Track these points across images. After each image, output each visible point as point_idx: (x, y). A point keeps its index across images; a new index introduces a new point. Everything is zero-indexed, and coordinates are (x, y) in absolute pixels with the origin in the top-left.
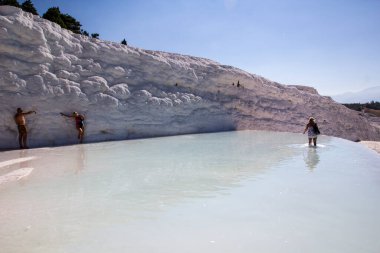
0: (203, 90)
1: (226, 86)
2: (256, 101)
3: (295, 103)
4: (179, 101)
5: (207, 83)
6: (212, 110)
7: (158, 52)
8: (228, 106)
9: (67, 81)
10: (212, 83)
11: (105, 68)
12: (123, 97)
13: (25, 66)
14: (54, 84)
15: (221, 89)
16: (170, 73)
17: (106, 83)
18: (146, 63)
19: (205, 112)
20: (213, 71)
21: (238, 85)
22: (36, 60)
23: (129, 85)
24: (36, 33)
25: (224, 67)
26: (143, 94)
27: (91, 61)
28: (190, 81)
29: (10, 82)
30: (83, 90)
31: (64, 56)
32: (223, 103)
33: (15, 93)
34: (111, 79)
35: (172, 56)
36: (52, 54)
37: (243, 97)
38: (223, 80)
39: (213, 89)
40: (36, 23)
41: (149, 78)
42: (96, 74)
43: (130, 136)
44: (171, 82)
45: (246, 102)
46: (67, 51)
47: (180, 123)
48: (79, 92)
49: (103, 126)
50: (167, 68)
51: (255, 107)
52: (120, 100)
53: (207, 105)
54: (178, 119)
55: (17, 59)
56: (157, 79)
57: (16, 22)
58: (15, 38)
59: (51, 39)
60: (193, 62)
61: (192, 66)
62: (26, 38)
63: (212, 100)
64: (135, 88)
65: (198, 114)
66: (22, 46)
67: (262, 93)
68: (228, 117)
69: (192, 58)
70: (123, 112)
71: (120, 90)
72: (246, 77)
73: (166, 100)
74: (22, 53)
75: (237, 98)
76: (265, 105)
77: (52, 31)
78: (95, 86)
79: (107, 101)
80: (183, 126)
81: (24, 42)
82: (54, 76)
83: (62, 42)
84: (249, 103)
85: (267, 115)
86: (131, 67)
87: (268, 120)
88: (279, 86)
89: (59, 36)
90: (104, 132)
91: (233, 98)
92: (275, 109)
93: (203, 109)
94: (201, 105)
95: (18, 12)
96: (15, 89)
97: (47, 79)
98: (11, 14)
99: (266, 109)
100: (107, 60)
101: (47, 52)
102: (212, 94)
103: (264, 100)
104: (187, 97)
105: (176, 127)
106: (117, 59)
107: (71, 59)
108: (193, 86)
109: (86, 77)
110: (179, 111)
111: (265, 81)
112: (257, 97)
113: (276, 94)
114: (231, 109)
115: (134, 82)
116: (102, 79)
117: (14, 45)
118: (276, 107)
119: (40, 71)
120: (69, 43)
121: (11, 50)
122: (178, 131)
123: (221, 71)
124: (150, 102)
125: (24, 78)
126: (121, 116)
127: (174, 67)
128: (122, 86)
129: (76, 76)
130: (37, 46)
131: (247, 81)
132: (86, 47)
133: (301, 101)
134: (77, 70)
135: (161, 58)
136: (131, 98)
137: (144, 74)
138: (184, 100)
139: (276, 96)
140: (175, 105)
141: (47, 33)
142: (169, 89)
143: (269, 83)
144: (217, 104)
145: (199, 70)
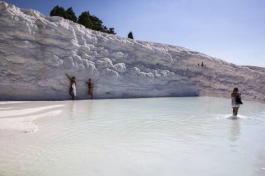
0: (175, 68)
1: (193, 65)
2: (215, 76)
3: (247, 78)
4: (158, 75)
5: (180, 63)
6: (182, 82)
7: (147, 42)
8: (194, 79)
9: (87, 60)
10: (183, 63)
11: (111, 53)
12: (122, 71)
13: (63, 52)
14: (79, 62)
15: (189, 68)
16: (154, 56)
17: (111, 62)
18: (138, 50)
19: (176, 83)
20: (185, 55)
21: (202, 65)
22: (70, 48)
23: (126, 64)
24: (70, 31)
25: (192, 52)
26: (134, 70)
27: (102, 48)
28: (167, 61)
29: (54, 61)
30: (96, 66)
31: (86, 45)
32: (190, 77)
33: (56, 67)
34: (114, 60)
35: (156, 45)
36: (79, 44)
37: (205, 74)
38: (191, 61)
39: (184, 68)
40: (71, 26)
41: (139, 60)
42: (106, 57)
43: (125, 96)
44: (154, 63)
45: (207, 77)
46: (89, 42)
47: (159, 89)
48: (94, 67)
49: (108, 89)
50: (152, 53)
51: (213, 81)
52: (119, 73)
53: (178, 78)
54: (157, 87)
55: (59, 48)
56: (145, 60)
57: (59, 25)
58: (58, 35)
59: (79, 35)
60: (171, 49)
61: (169, 52)
62: (65, 35)
63: (182, 75)
64: (130, 66)
65: (172, 84)
66: (62, 40)
67: (220, 71)
68: (193, 87)
69: (170, 46)
70: (121, 81)
71: (119, 67)
72: (209, 60)
73: (150, 74)
74: (62, 44)
75: (201, 74)
76: (221, 79)
77: (79, 30)
78: (104, 64)
79: (111, 74)
80: (160, 92)
81: (63, 37)
82: (79, 57)
83: (85, 37)
84: (210, 78)
85: (223, 86)
86: (128, 52)
87: (224, 90)
88: (234, 66)
89: (84, 33)
90: (108, 93)
91: (197, 74)
92: (230, 83)
93: (176, 81)
94: (174, 78)
95: (61, 20)
96: (57, 65)
97: (75, 59)
98: (57, 21)
99: (222, 82)
100: (113, 47)
101: (76, 43)
102: (182, 71)
103: (221, 76)
104: (165, 72)
105: (156, 92)
106: (119, 47)
107: (91, 47)
108: (169, 65)
109: (99, 58)
110: (158, 81)
111: (223, 63)
112: (216, 73)
113: (231, 72)
114: (195, 82)
115: (129, 62)
116: (108, 60)
117: (57, 39)
118: (231, 81)
119: (72, 54)
120: (90, 37)
121: (56, 42)
122: (157, 95)
123: (190, 55)
124: (139, 75)
125: (62, 58)
126: (120, 83)
127: (156, 52)
128: (121, 65)
129: (93, 57)
130: (71, 39)
131: (209, 62)
132: (100, 40)
133: (251, 77)
134: (94, 54)
135: (148, 46)
136: (126, 72)
137: (136, 57)
138: (162, 74)
139: (232, 74)
140: (156, 77)
141: (77, 31)
142: (152, 67)
143: (227, 64)
144: (185, 78)
145: (174, 54)
